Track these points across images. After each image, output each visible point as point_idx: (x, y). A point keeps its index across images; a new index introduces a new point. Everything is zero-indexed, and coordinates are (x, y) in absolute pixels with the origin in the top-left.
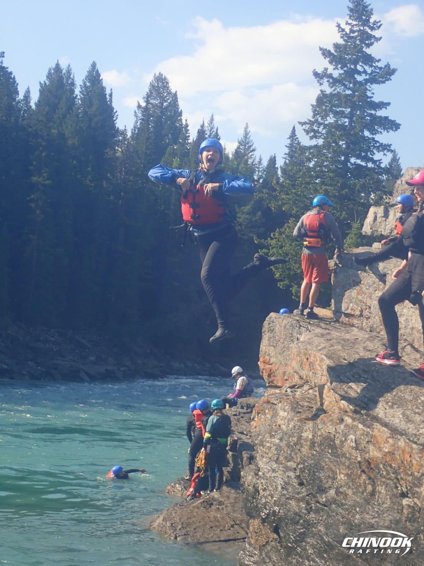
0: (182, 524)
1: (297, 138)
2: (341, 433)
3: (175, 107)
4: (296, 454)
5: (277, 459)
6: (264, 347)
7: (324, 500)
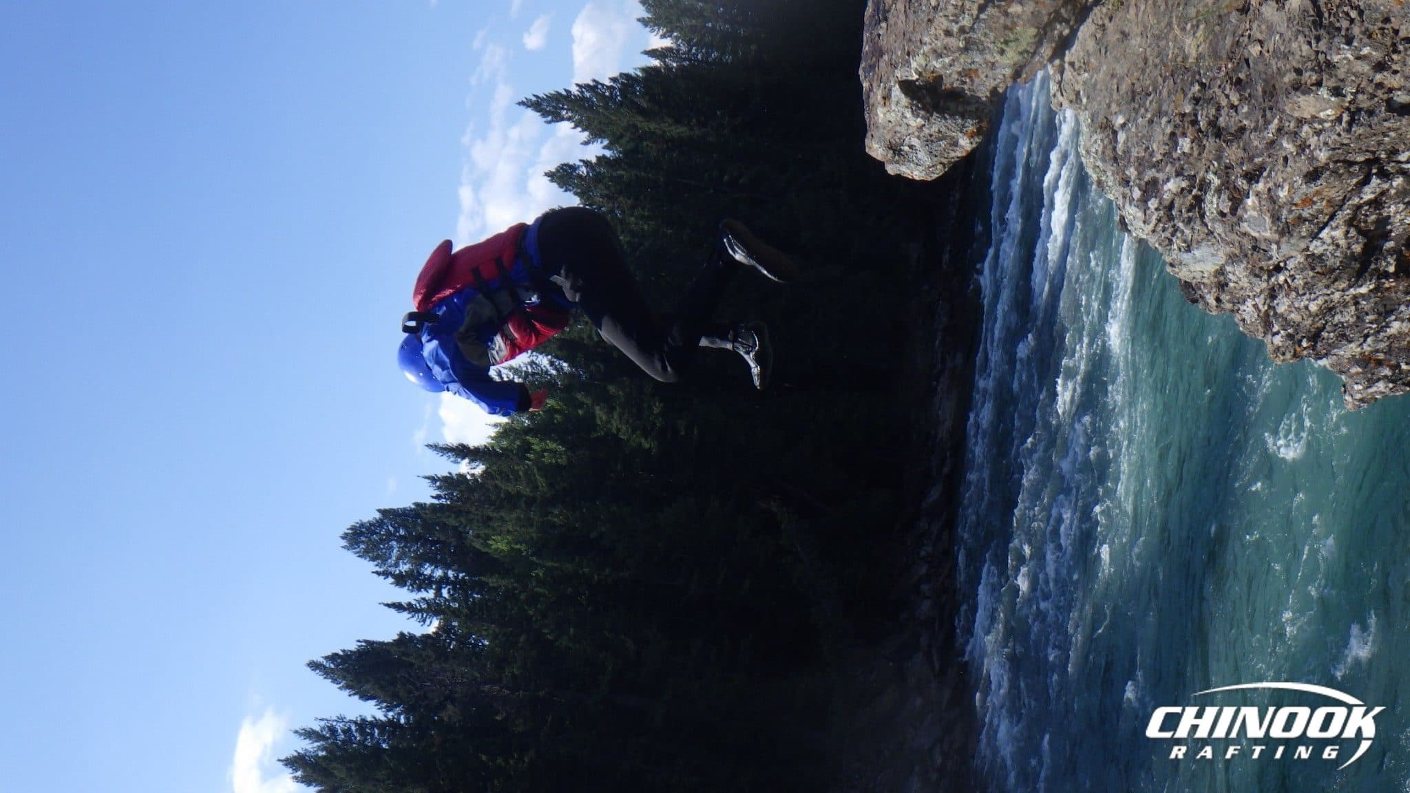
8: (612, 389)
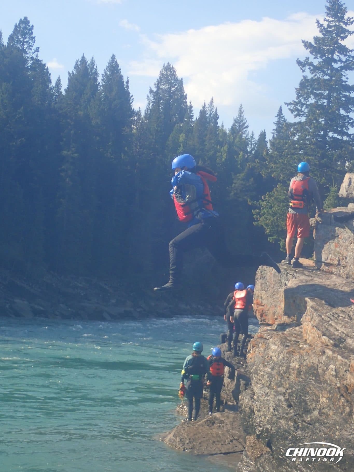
0: (190, 439)
1: (284, 116)
2: (323, 363)
3: (181, 91)
4: (285, 381)
5: (270, 385)
6: (257, 292)
7: (309, 419)
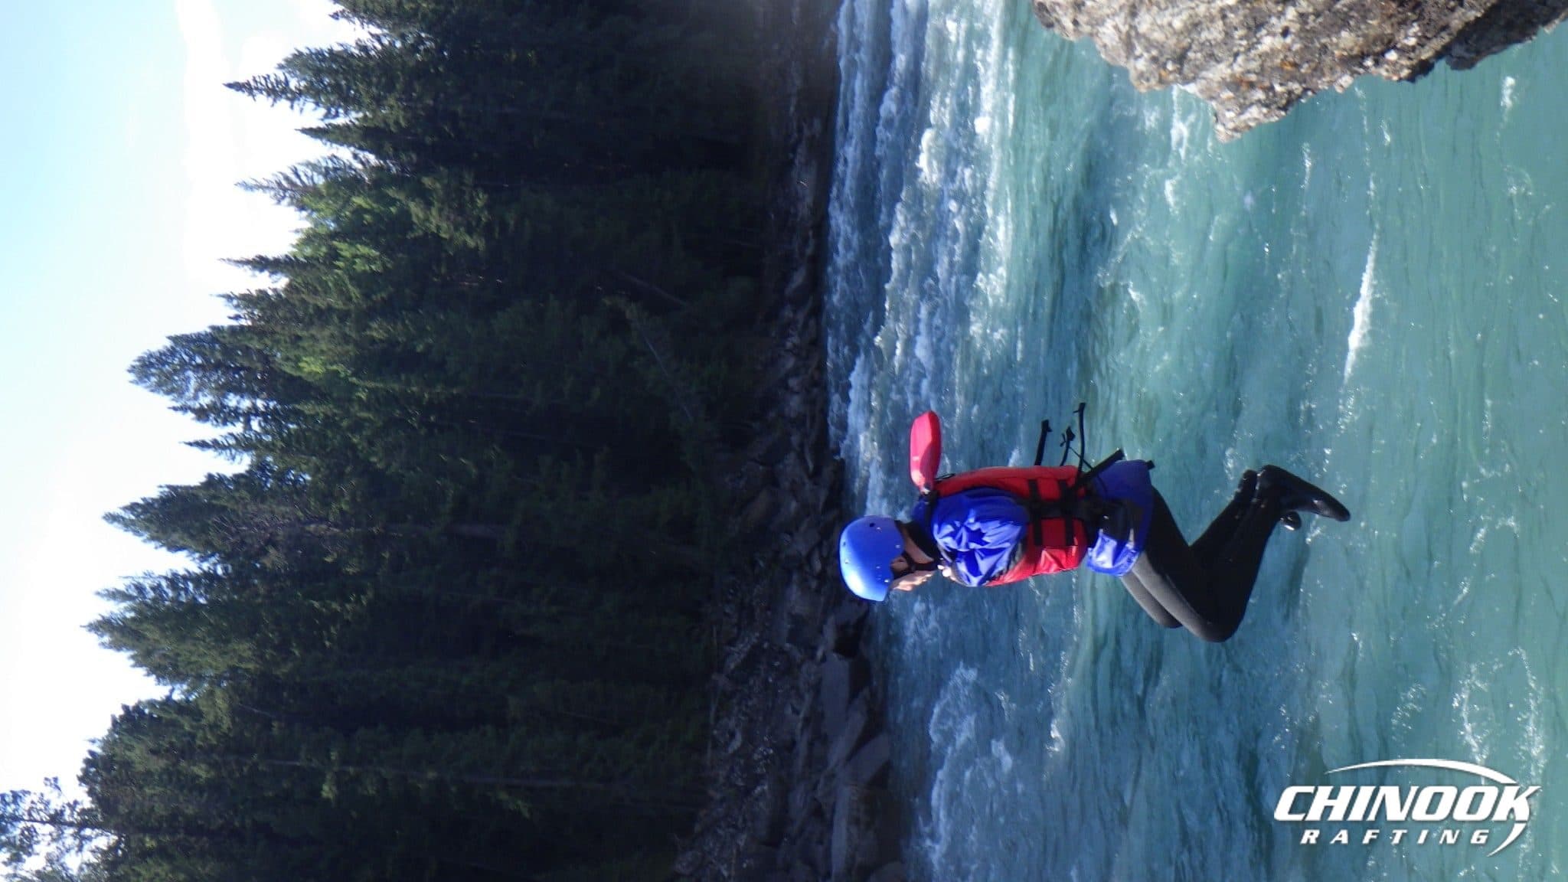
8: (427, 181)
